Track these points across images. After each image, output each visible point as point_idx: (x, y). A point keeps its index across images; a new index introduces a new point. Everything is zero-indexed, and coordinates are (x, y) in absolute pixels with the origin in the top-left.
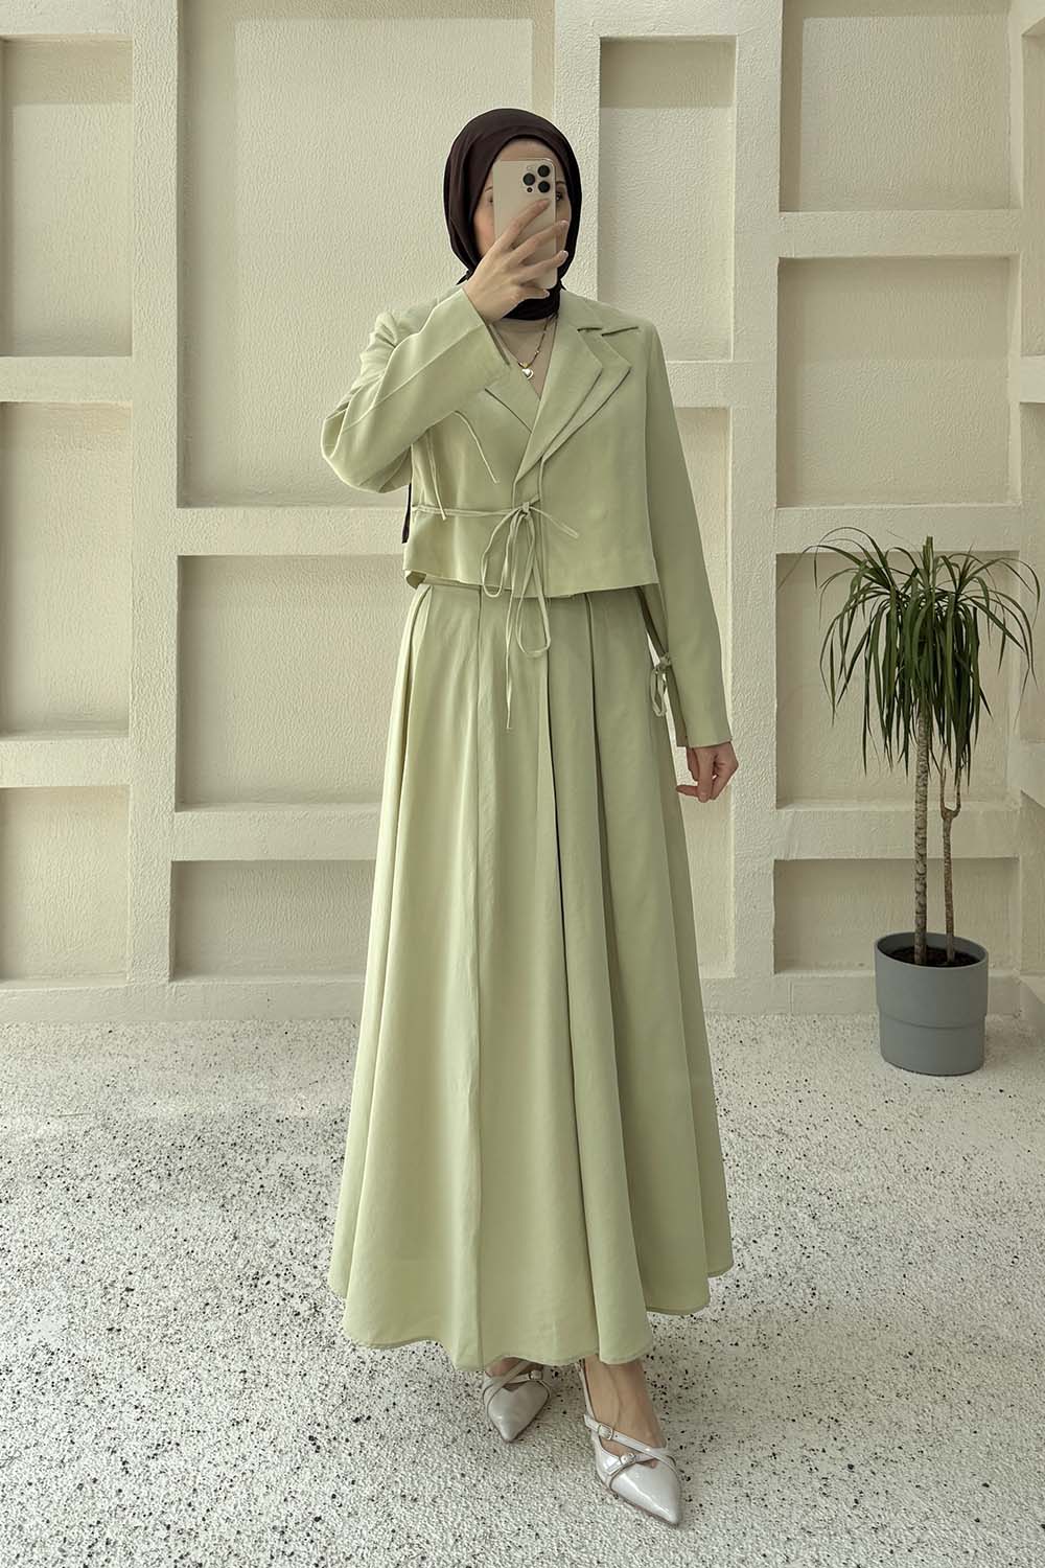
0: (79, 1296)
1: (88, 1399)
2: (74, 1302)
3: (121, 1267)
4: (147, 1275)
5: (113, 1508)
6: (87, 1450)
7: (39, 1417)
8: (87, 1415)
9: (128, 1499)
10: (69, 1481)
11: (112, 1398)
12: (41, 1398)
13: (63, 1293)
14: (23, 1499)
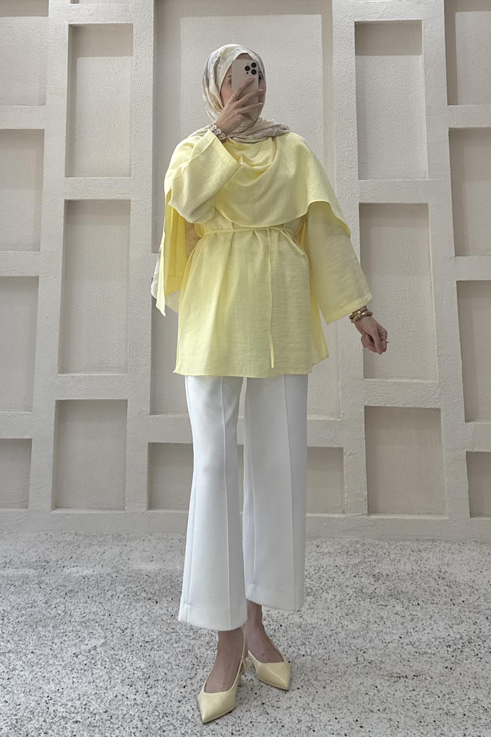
0: (110, 633)
1: (117, 668)
2: (108, 635)
3: (129, 623)
4: (142, 627)
5: (132, 704)
6: (118, 685)
7: (94, 673)
8: (117, 673)
9: (139, 701)
10: (110, 695)
11: (128, 668)
12: (95, 667)
13: (102, 631)
14: (89, 699)
